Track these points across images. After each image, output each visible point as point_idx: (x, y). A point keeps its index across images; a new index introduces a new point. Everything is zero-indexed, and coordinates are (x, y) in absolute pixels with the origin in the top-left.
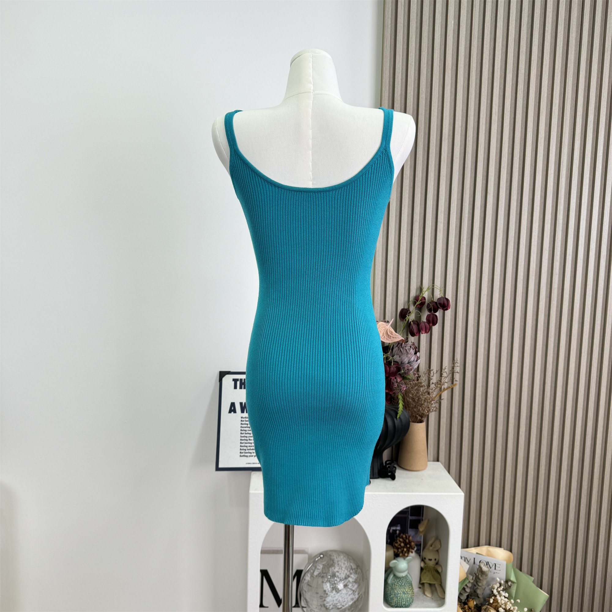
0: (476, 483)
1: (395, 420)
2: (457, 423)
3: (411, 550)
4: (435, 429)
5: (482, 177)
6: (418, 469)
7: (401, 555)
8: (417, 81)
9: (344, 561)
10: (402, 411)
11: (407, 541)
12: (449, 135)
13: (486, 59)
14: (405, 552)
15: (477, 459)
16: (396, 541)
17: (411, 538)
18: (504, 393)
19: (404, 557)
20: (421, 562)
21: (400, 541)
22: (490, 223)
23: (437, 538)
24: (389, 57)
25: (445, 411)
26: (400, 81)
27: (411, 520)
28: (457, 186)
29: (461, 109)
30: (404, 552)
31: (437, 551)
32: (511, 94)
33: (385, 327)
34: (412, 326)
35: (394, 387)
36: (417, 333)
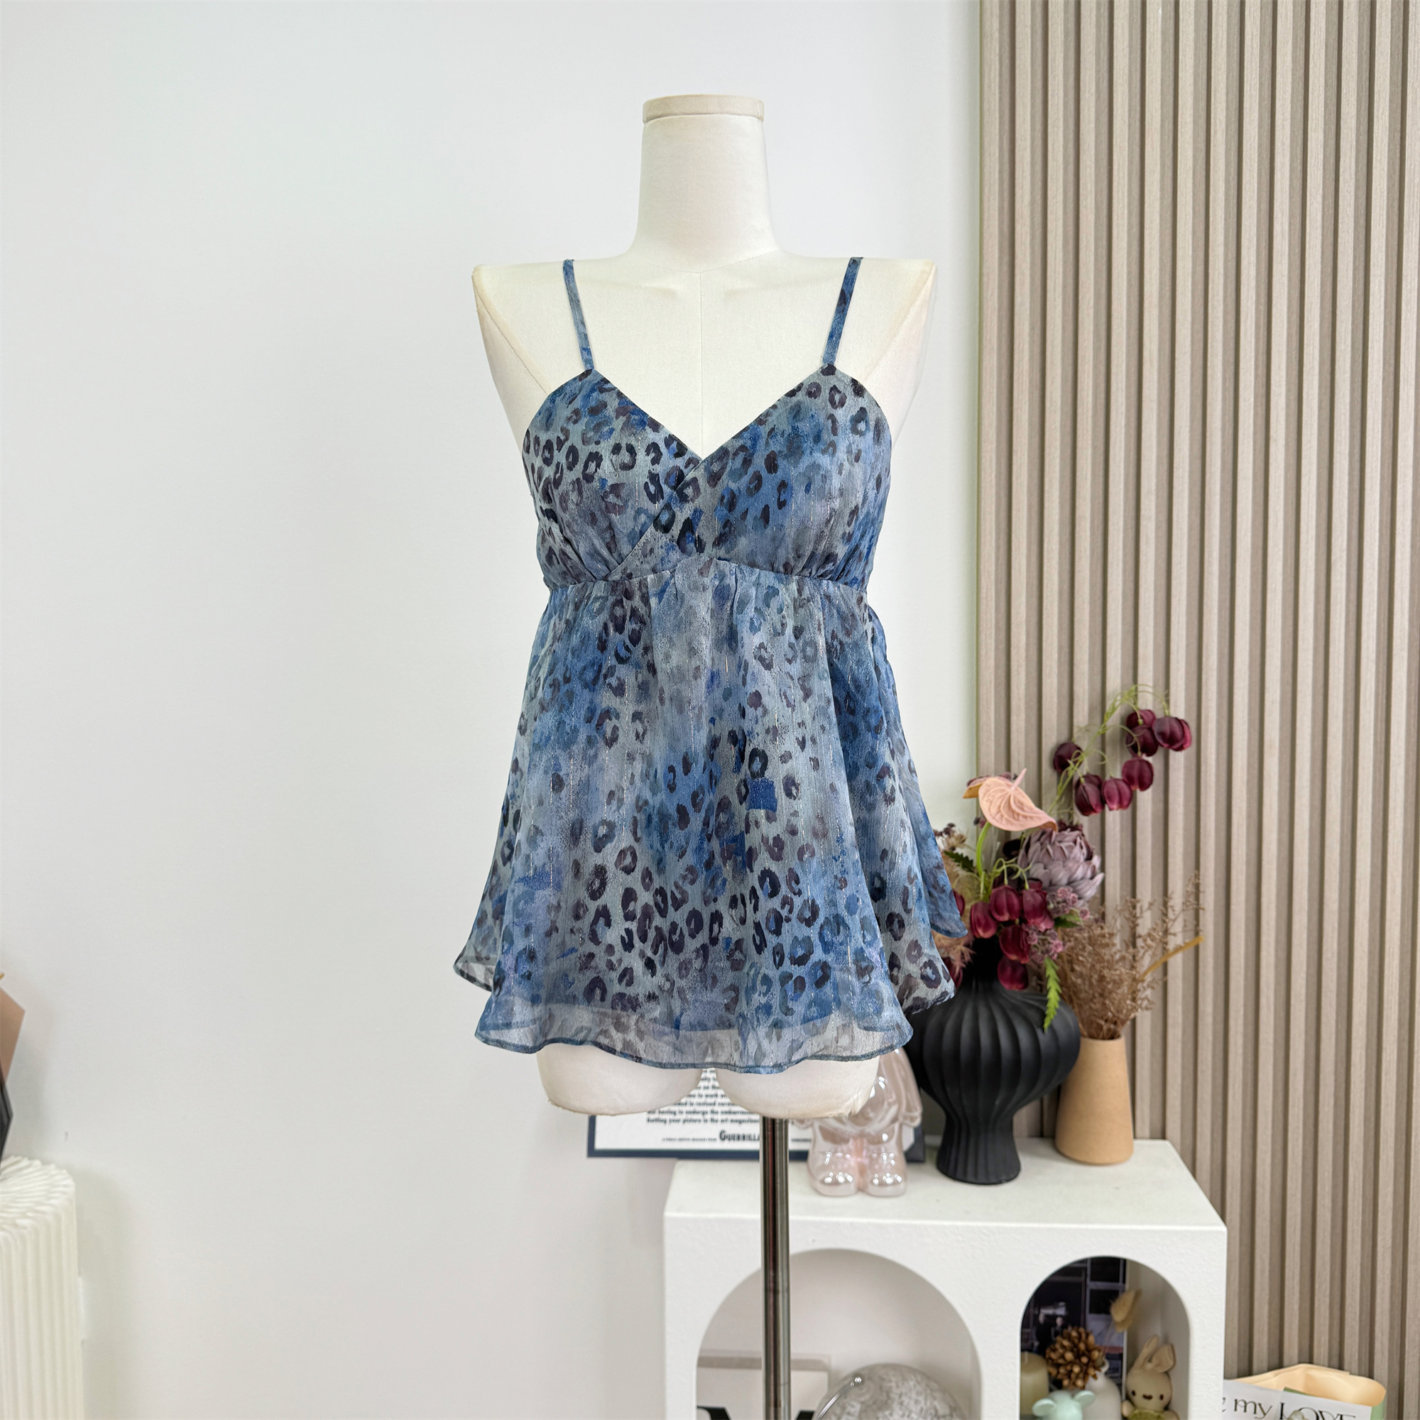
1: (1039, 1032)
2: (1210, 1038)
3: (1091, 1371)
4: (1153, 1054)
5: (1252, 400)
6: (1107, 1160)
7: (1066, 1382)
8: (1071, 168)
9: (918, 1393)
10: (1057, 1010)
11: (1082, 1346)
12: (1161, 297)
13: (1251, 96)
14: (1077, 1377)
15: (1269, 1132)
16: (1052, 1346)
17: (1091, 1339)
18: (1335, 960)
19: (1074, 1389)
20: (1122, 1402)
21: (1063, 1347)
22: (1281, 515)
23: (1166, 1341)
24: (997, 113)
25: (1180, 1007)
26: (1027, 168)
27: (1092, 1291)
28: (1188, 424)
29: (1191, 229)
30: (1073, 1376)
31: (1167, 1373)
32: (1324, 182)
33: (1003, 790)
34: (1084, 787)
35: (1030, 945)
36: (1097, 805)
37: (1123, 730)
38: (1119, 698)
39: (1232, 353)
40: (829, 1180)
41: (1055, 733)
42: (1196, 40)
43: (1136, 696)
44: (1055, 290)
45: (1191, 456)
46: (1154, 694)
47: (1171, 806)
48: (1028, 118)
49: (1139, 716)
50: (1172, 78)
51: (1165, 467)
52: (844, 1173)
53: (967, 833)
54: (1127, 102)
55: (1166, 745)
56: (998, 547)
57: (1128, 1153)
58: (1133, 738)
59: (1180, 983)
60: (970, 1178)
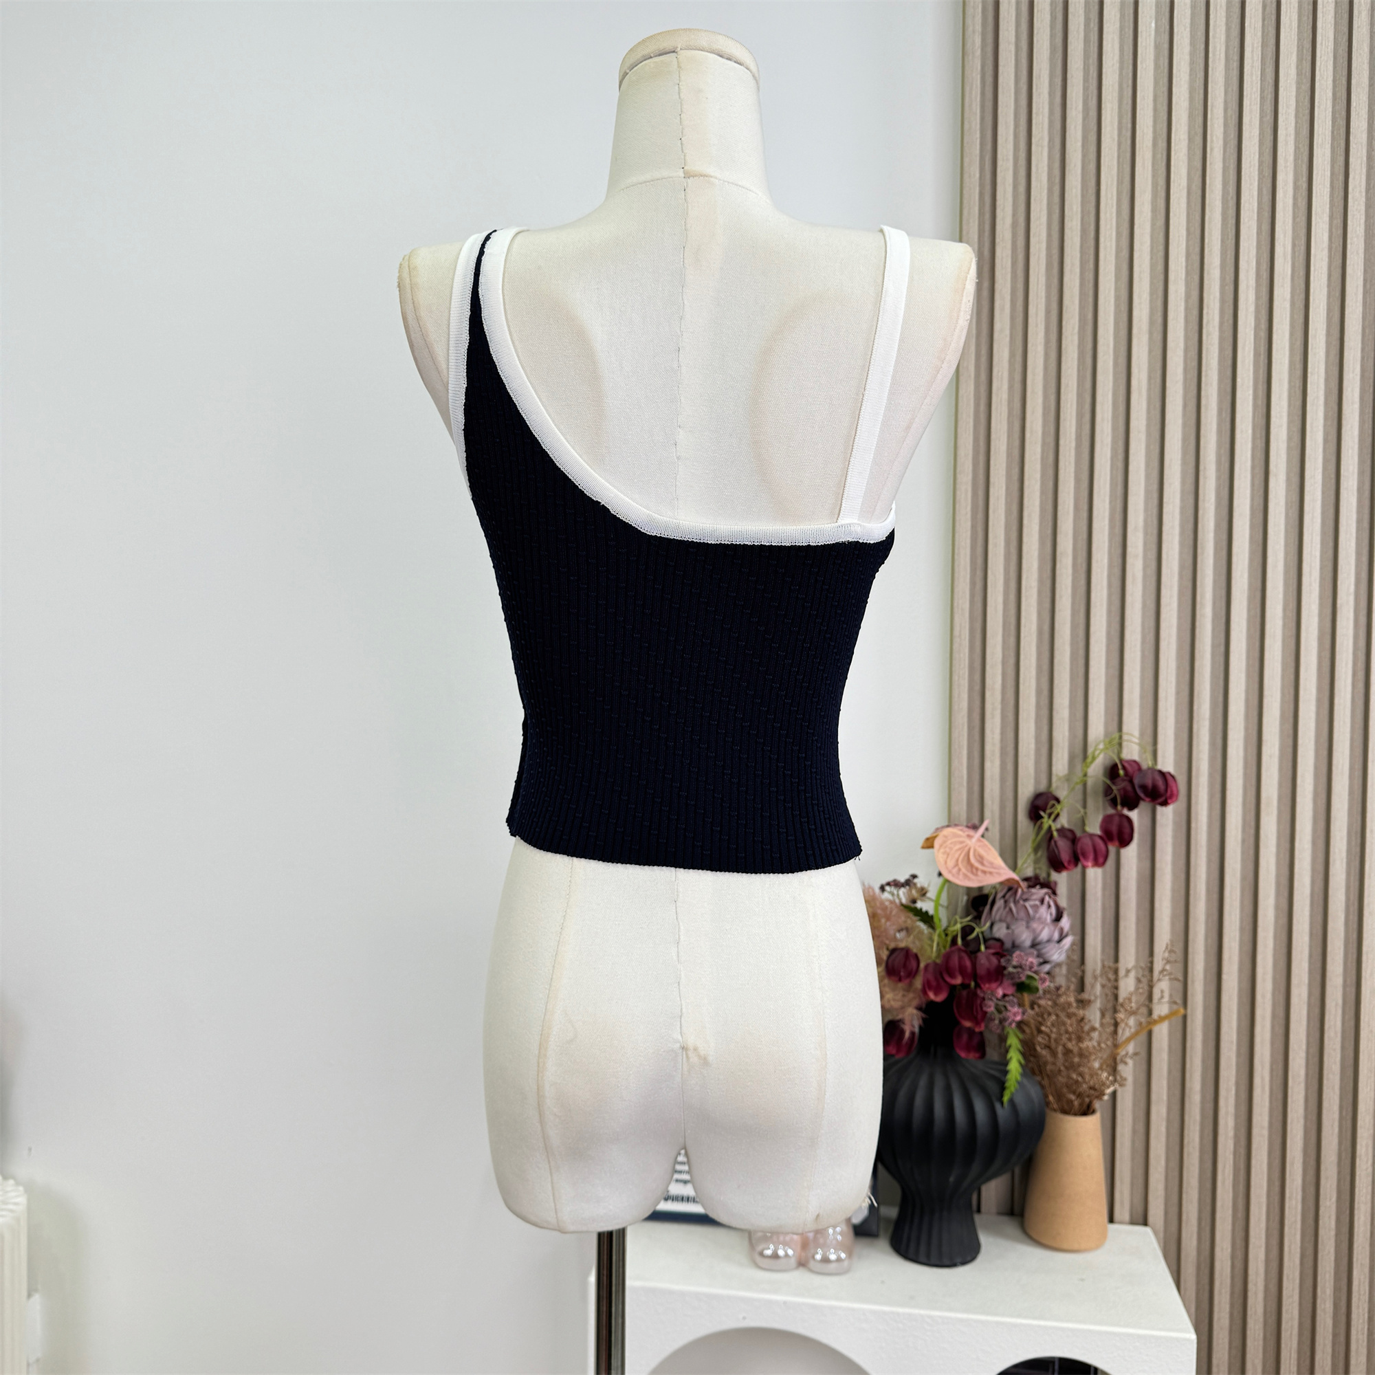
0: (1261, 1295)
1: (998, 1106)
2: (1198, 1117)
4: (1134, 1131)
5: (1250, 431)
6: (1076, 1246)
8: (1057, 188)
10: (1019, 1083)
12: (1152, 322)
15: (1263, 1225)
18: (1339, 1039)
22: (1281, 555)
24: (978, 132)
25: (1165, 1083)
26: (1010, 189)
28: (1179, 456)
29: (1184, 250)
32: (1332, 201)
33: (962, 842)
34: (1055, 842)
35: (985, 1013)
36: (1069, 862)
37: (1104, 782)
38: (1101, 746)
39: (1229, 382)
40: (768, 1252)
41: (1032, 781)
42: (1192, 54)
43: (1120, 745)
44: (1037, 314)
45: (1182, 492)
46: (1140, 744)
47: (1158, 865)
48: (1011, 138)
49: (1120, 766)
50: (1166, 94)
51: (1155, 502)
52: (786, 1244)
53: (929, 885)
54: (1116, 118)
55: (1148, 799)
56: (973, 584)
57: (1102, 1239)
58: (1113, 790)
59: (1165, 1056)
60: (922, 1259)
